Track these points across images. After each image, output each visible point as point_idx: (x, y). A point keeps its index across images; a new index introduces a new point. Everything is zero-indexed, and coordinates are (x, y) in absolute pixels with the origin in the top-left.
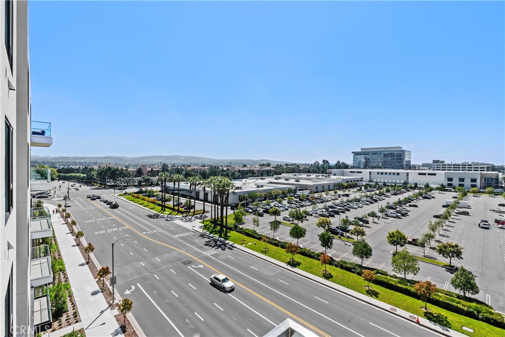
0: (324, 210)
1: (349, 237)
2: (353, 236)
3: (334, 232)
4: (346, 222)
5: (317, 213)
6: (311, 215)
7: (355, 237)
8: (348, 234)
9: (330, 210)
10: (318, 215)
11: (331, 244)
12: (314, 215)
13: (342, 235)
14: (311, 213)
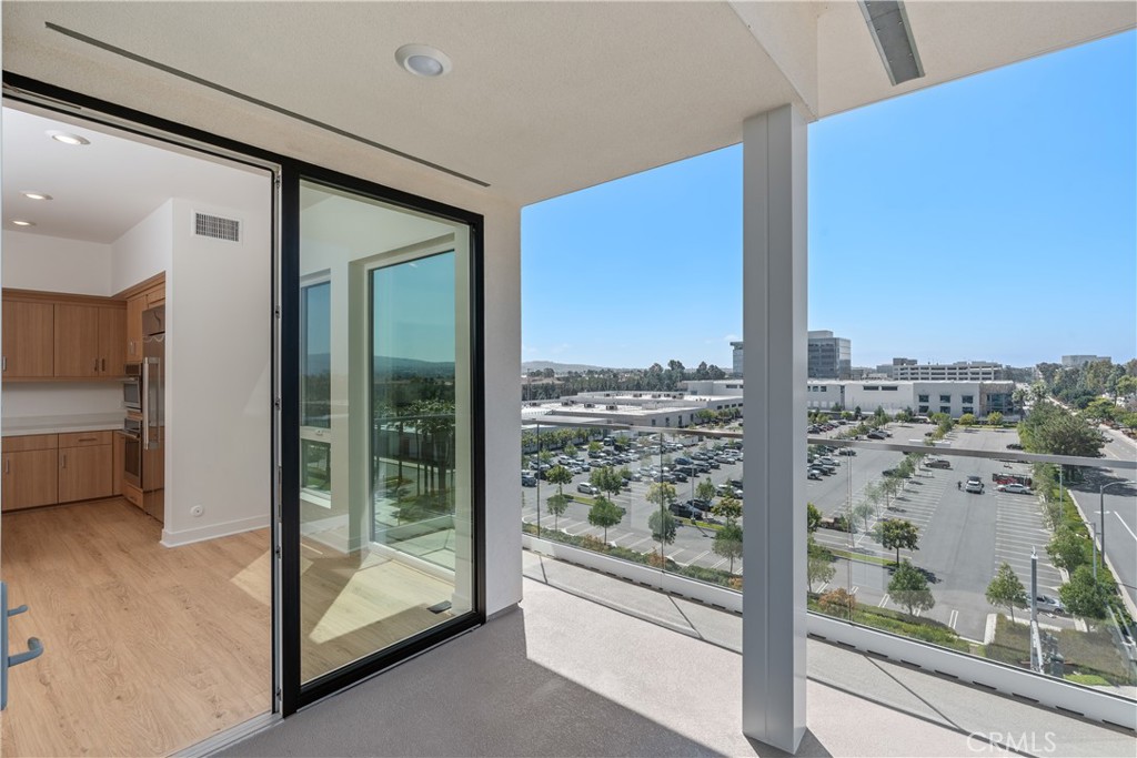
0: (666, 469)
1: (712, 522)
2: (717, 518)
3: (682, 512)
4: (707, 490)
5: (651, 476)
6: (638, 480)
7: (723, 519)
8: (711, 516)
9: (679, 467)
10: (652, 479)
11: (673, 534)
12: (645, 479)
13: (699, 517)
14: (637, 475)
